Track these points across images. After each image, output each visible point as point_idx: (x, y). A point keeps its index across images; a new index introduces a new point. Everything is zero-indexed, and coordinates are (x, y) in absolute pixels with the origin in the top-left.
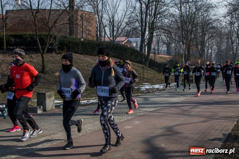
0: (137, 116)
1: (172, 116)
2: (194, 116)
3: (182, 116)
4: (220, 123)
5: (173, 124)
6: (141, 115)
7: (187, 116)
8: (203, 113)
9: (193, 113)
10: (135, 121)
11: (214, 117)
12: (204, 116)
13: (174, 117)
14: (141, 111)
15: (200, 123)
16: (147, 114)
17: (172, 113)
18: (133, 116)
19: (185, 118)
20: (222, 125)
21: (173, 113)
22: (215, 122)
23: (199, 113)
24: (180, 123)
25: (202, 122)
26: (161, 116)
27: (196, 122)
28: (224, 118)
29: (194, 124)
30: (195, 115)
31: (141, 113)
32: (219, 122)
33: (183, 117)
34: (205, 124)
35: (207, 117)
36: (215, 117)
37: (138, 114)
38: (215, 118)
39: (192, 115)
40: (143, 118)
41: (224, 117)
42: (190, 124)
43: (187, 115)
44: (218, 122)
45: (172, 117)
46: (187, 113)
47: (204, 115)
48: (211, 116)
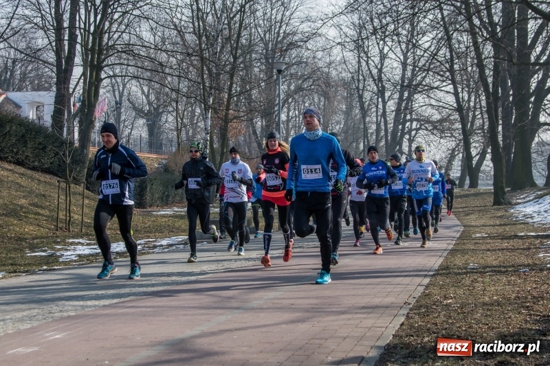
0: (57, 321)
1: (185, 312)
2: (262, 309)
3: (218, 311)
4: (349, 322)
5: (188, 333)
6: (69, 317)
7: (237, 311)
8: (292, 301)
9: (255, 304)
10: (48, 332)
11: (327, 310)
12: (294, 308)
13: (194, 315)
14: (70, 308)
15: (284, 326)
16: (91, 313)
17: (181, 307)
18: (38, 320)
19: (229, 317)
20: (360, 326)
21: (184, 307)
22: (334, 321)
23: (275, 301)
24: (215, 330)
25: (293, 322)
26: (145, 316)
27: (269, 323)
28: (363, 311)
29: (264, 329)
30: (265, 306)
31: (67, 311)
32: (349, 319)
33: (222, 314)
34: (303, 327)
35: (307, 311)
36: (334, 310)
37: (56, 315)
38: (332, 312)
39: (253, 309)
40: (78, 323)
41: (363, 308)
42: (250, 330)
43: (238, 308)
44: (343, 320)
45: (185, 315)
46: (235, 304)
47: (293, 306)
48: (316, 306)
